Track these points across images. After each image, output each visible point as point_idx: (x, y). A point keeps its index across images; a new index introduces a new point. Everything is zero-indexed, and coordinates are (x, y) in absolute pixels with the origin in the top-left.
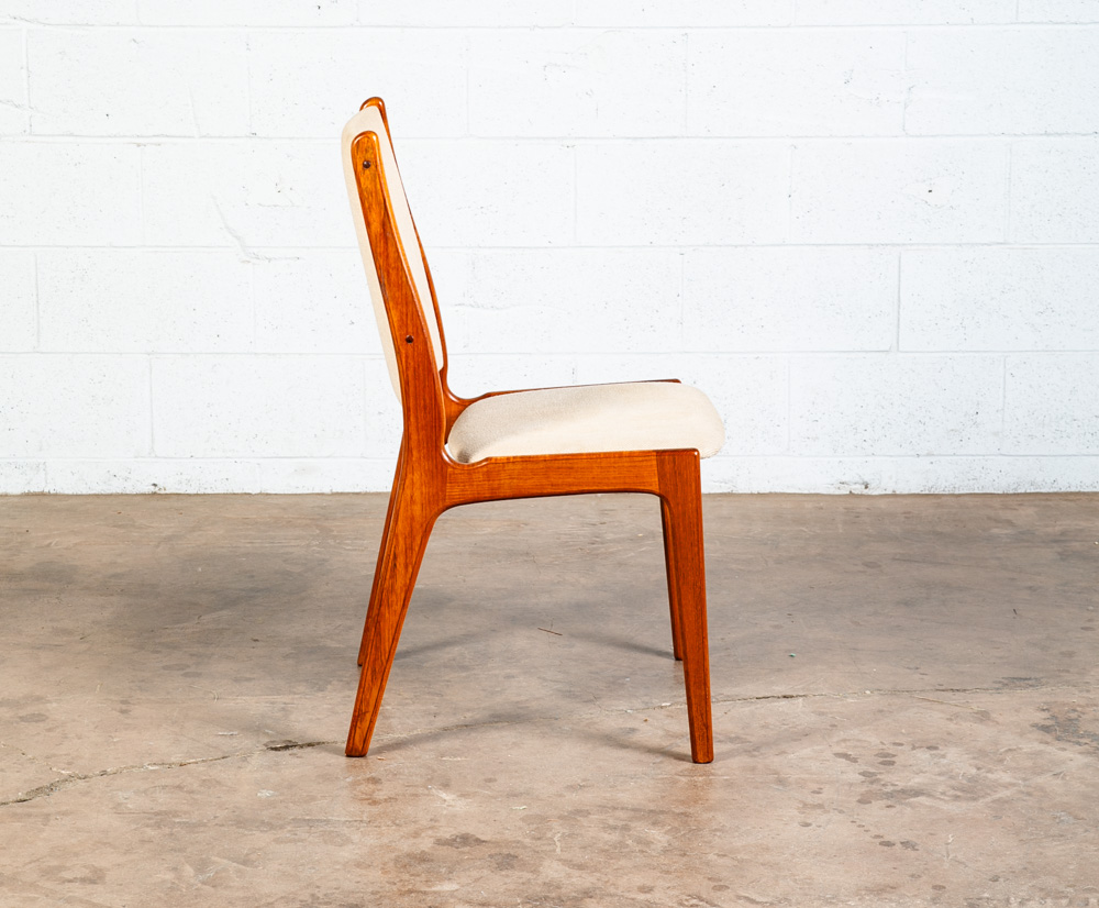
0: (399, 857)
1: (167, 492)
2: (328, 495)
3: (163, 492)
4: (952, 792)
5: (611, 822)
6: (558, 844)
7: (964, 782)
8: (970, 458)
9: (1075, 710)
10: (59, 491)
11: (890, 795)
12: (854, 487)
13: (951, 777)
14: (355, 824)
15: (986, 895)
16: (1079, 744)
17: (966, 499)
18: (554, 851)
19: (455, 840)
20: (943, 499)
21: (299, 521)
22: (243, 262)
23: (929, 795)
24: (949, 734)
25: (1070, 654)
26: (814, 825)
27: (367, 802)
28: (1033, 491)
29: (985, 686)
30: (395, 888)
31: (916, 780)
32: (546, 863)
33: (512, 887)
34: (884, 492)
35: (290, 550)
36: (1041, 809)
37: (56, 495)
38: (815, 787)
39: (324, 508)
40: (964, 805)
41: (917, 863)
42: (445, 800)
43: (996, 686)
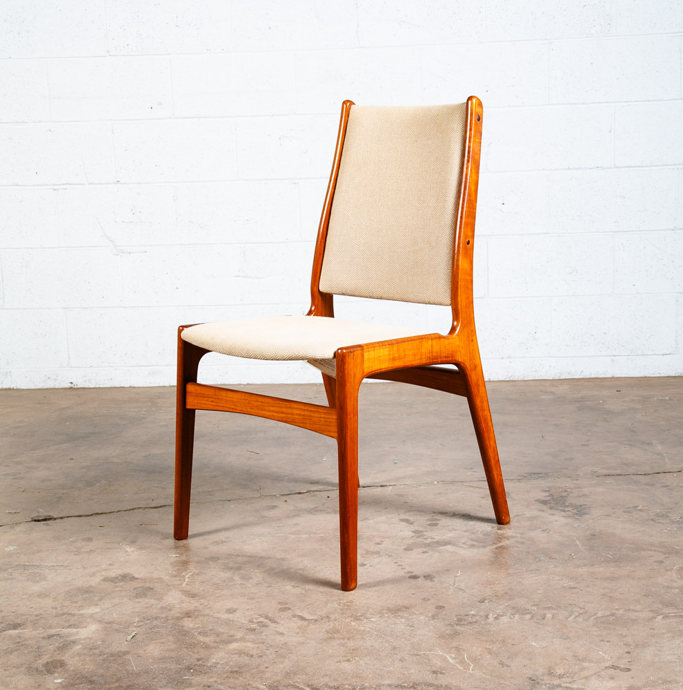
0: (71, 589)
1: (78, 387)
3: (76, 387)
4: (471, 542)
5: (231, 565)
6: (187, 580)
7: (481, 536)
8: (533, 359)
9: (566, 491)
10: (19, 387)
11: (427, 545)
13: (473, 533)
14: (56, 568)
15: (473, 612)
16: (564, 511)
17: (530, 382)
18: (181, 584)
19: (117, 578)
20: (517, 383)
21: (143, 400)
23: (454, 545)
24: (480, 506)
25: (571, 459)
26: (368, 565)
27: (73, 553)
28: (569, 377)
29: (512, 478)
30: (54, 611)
31: (449, 535)
32: (171, 593)
33: (137, 610)
35: (127, 413)
36: (528, 552)
37: (17, 389)
38: (378, 540)
40: (475, 550)
41: (430, 590)
42: (127, 552)
43: (519, 478)
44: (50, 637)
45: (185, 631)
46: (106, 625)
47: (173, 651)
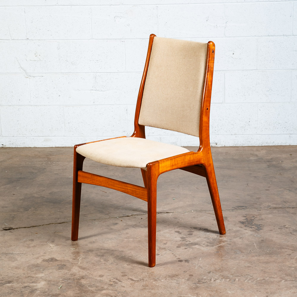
0: (29, 265)
1: (6, 147)
2: (54, 148)
3: (5, 147)
4: (207, 244)
5: (99, 254)
6: (80, 261)
7: (212, 240)
8: (248, 135)
9: (254, 217)
11: (187, 245)
12: (213, 144)
13: (208, 239)
14: (20, 254)
15: (205, 278)
16: (251, 228)
17: (246, 148)
18: (78, 263)
19: (49, 260)
20: (239, 148)
21: (42, 156)
22: (26, 77)
23: (199, 245)
24: (213, 225)
25: (259, 198)
26: (160, 255)
27: (26, 247)
28: (267, 145)
29: (229, 209)
30: (24, 276)
31: (197, 240)
32: (74, 267)
33: (61, 275)
34: (222, 146)
35: (36, 165)
36: (232, 249)
38: (165, 242)
39: (52, 152)
40: (209, 248)
41: (187, 267)
42: (51, 247)
43: (233, 209)
44: (25, 287)
45: (82, 285)
46: (48, 282)
47: (79, 294)
